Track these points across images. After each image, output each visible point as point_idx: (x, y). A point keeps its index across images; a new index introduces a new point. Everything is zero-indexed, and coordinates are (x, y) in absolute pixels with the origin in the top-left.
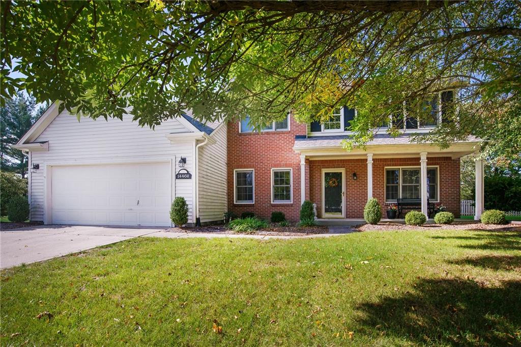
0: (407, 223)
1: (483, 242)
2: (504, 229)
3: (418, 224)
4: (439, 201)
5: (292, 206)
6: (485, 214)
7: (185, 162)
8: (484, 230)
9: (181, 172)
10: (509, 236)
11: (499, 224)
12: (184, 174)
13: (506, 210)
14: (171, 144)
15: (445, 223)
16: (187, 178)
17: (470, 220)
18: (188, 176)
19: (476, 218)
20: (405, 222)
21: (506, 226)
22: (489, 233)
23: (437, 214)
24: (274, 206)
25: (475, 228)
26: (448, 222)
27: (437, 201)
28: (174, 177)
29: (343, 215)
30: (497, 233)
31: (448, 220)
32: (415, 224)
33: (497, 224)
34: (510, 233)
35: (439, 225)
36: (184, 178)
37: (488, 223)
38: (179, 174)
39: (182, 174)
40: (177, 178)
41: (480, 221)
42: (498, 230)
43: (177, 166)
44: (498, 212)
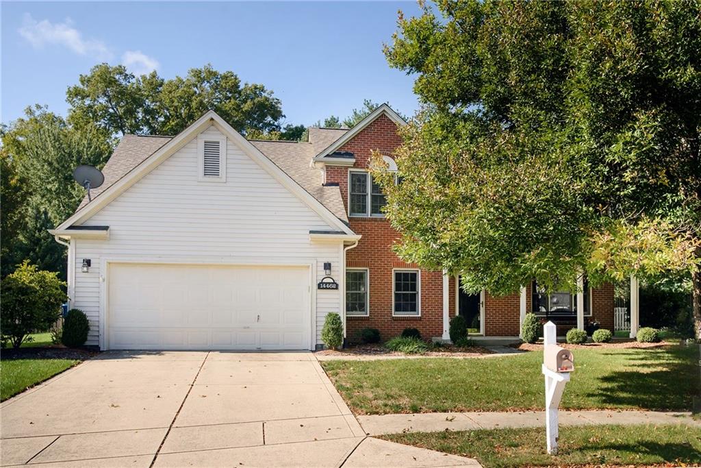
0: (569, 342)
1: (641, 357)
2: (657, 347)
3: (580, 342)
4: (591, 315)
5: (420, 320)
6: (640, 332)
7: (330, 269)
8: (639, 348)
9: (325, 281)
10: (658, 353)
11: (653, 342)
12: (329, 283)
13: (658, 327)
14: (311, 244)
15: (604, 342)
16: (333, 289)
17: (625, 338)
18: (334, 286)
19: (631, 336)
20: (566, 340)
21: (658, 344)
22: (644, 351)
23: (595, 332)
24: (397, 320)
25: (632, 346)
26: (607, 341)
27: (589, 314)
28: (315, 287)
29: (482, 331)
30: (651, 351)
31: (607, 339)
32: (577, 343)
33: (651, 342)
34: (659, 350)
35: (597, 343)
36: (329, 288)
37: (643, 342)
38: (322, 283)
39: (326, 283)
40: (319, 287)
41: (635, 339)
42: (652, 348)
43: (319, 273)
44: (651, 330)
